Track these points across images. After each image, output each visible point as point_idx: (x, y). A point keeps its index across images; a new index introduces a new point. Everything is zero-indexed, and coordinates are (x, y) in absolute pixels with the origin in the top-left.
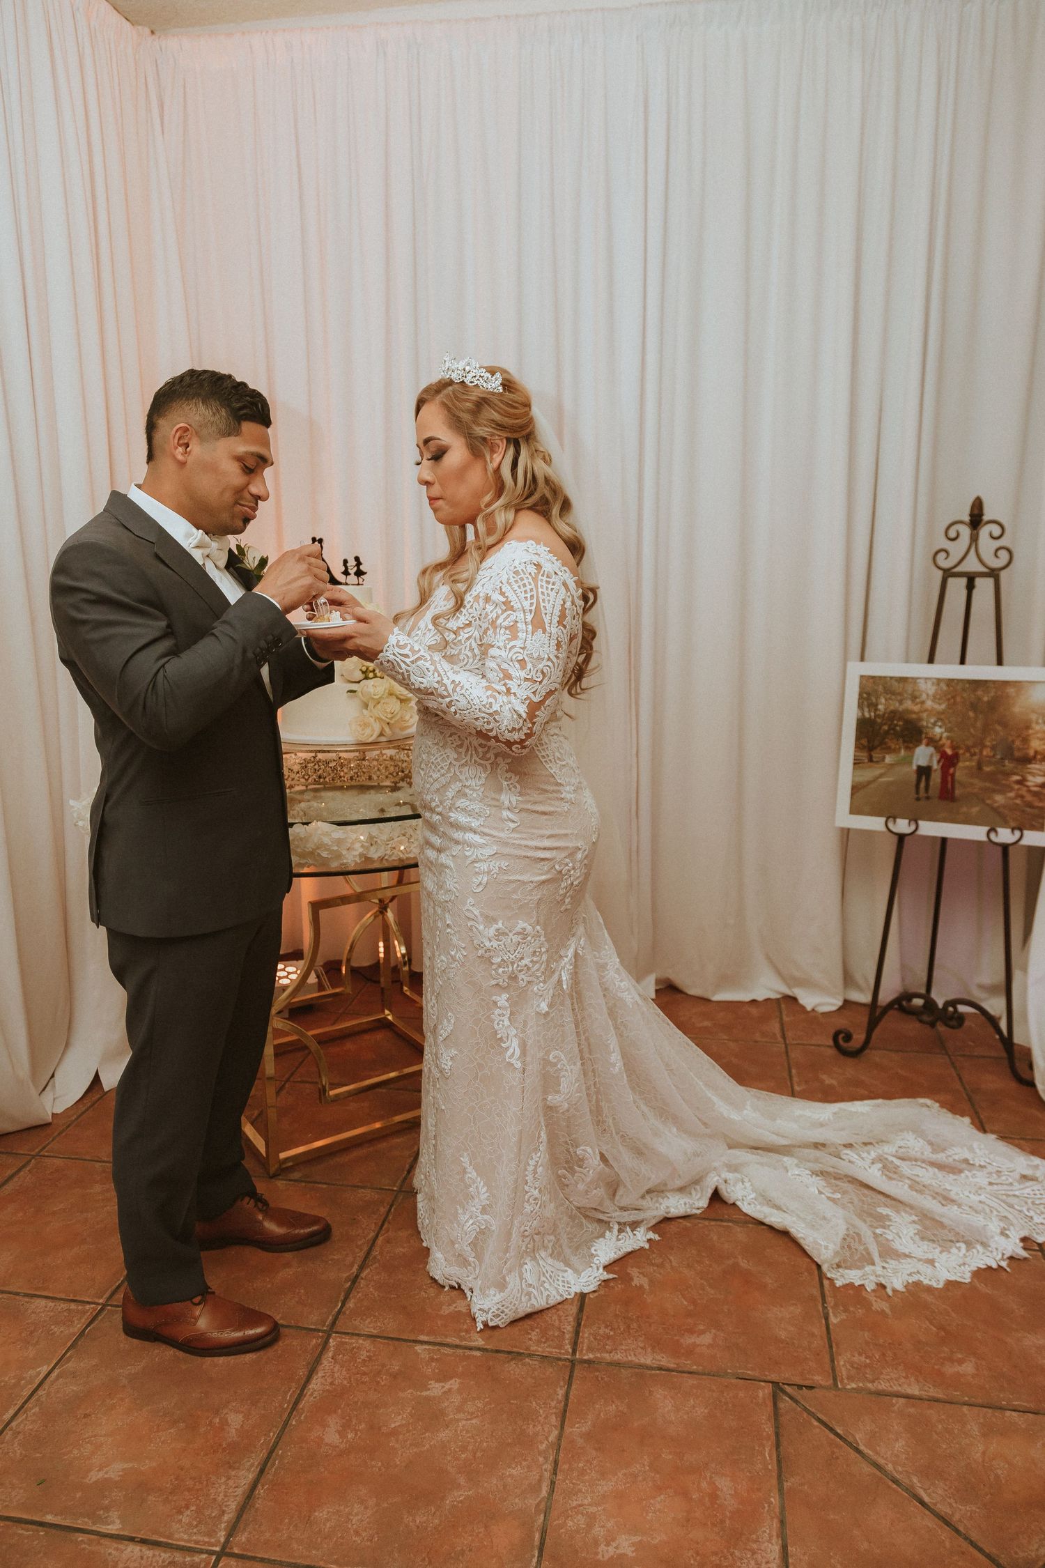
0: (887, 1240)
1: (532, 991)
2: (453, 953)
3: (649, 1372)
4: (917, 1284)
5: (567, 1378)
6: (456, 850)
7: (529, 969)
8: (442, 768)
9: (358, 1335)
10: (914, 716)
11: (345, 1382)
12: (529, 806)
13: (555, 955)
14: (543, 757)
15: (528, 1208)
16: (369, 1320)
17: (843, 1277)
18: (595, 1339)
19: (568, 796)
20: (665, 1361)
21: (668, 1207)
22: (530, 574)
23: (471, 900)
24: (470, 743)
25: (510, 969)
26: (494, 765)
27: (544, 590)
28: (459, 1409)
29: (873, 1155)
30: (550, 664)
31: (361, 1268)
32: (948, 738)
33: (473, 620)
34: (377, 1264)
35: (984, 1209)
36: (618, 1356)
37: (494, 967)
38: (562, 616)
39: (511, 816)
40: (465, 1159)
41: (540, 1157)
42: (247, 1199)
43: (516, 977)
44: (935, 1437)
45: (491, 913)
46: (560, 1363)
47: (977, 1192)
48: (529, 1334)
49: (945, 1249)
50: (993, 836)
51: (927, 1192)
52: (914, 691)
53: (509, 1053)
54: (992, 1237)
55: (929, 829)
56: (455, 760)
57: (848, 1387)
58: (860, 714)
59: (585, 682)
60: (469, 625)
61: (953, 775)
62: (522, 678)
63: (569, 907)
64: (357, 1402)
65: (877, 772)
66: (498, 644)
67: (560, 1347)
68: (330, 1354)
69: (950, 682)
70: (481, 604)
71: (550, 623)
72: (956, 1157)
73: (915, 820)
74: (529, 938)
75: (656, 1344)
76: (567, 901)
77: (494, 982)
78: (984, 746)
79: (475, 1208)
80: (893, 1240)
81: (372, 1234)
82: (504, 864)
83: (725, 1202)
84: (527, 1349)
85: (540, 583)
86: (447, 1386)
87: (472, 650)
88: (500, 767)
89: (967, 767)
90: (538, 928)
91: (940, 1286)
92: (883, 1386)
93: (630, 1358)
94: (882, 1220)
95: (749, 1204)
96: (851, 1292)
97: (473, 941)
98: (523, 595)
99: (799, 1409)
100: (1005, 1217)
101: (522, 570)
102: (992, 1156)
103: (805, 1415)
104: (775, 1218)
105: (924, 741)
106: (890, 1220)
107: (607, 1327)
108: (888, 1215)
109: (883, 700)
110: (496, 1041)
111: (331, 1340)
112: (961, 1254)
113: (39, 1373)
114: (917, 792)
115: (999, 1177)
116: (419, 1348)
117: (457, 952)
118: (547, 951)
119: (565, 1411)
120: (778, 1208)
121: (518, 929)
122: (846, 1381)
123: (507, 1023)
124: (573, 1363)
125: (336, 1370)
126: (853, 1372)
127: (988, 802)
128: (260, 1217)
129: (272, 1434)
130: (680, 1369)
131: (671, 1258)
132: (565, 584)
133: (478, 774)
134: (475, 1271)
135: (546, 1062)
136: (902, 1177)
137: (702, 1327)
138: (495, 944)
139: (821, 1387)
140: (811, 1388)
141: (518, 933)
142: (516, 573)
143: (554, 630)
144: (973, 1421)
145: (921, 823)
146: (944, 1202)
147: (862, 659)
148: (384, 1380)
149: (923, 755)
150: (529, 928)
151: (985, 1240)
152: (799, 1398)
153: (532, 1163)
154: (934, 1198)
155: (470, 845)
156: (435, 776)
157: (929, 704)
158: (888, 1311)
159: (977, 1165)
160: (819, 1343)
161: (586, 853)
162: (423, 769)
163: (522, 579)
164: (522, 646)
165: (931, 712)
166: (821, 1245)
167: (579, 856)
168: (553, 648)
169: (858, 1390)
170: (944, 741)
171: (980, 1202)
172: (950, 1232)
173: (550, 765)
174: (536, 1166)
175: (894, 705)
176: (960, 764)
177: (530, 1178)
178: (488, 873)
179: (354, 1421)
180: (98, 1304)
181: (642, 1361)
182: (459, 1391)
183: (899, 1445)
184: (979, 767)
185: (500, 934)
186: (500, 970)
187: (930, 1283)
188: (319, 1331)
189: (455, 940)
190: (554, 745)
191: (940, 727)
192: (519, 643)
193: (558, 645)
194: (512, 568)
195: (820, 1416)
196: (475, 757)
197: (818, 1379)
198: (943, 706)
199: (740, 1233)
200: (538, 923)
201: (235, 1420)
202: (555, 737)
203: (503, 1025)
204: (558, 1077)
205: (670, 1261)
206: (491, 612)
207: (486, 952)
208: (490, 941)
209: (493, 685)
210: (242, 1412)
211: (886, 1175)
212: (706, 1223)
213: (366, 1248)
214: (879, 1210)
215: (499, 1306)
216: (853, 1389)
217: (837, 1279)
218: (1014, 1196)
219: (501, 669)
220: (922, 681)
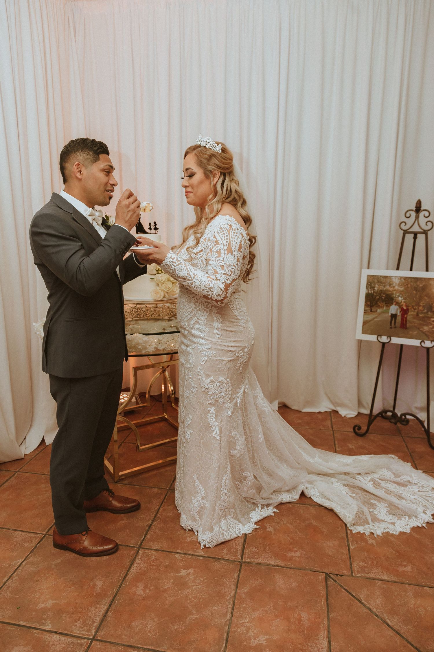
0: (375, 514)
1: (225, 406)
2: (192, 389)
3: (273, 567)
4: (387, 533)
5: (239, 569)
6: (194, 346)
7: (224, 397)
8: (189, 311)
9: (151, 549)
10: (390, 293)
11: (146, 569)
12: (225, 328)
13: (235, 391)
14: (232, 307)
15: (223, 498)
16: (156, 543)
17: (356, 529)
18: (251, 553)
19: (242, 324)
20: (280, 563)
21: (282, 498)
22: (227, 229)
23: (200, 367)
24: (201, 301)
25: (216, 397)
26: (211, 311)
27: (233, 236)
28: (194, 581)
29: (369, 478)
30: (234, 267)
31: (153, 521)
32: (404, 302)
33: (203, 249)
34: (160, 520)
35: (416, 502)
36: (260, 561)
37: (209, 396)
38: (240, 247)
39: (218, 332)
40: (195, 477)
41: (227, 477)
42: (105, 492)
43: (218, 400)
44: (394, 597)
45: (208, 373)
46: (236, 563)
47: (413, 494)
48: (223, 550)
49: (399, 519)
50: (423, 344)
51: (392, 494)
52: (390, 282)
53: (214, 433)
54: (420, 514)
55: (396, 340)
56: (195, 308)
57: (357, 576)
58: (367, 291)
59: (250, 277)
60: (201, 251)
61: (406, 318)
62: (222, 273)
63: (241, 371)
64: (150, 577)
65: (374, 316)
66: (212, 259)
67: (236, 556)
68: (139, 557)
69: (406, 278)
70: (207, 242)
71: (235, 250)
72: (405, 480)
73: (389, 337)
74: (224, 384)
75: (276, 556)
76: (241, 369)
77: (209, 402)
78: (421, 306)
79: (199, 497)
80: (377, 514)
81: (158, 507)
82: (214, 352)
83: (307, 497)
84: (222, 556)
85: (231, 233)
86: (188, 571)
87: (202, 262)
88: (213, 311)
89: (412, 315)
90: (228, 380)
91: (397, 534)
92: (372, 575)
93: (265, 562)
94: (373, 506)
95: (317, 498)
96: (359, 536)
97: (200, 384)
98: (223, 238)
99: (336, 584)
100: (425, 505)
101: (224, 227)
102: (420, 480)
103: (339, 587)
104: (327, 504)
105: (394, 303)
106: (376, 506)
107: (256, 548)
108: (375, 504)
109: (377, 286)
110: (209, 427)
111: (140, 551)
112: (406, 521)
113: (18, 562)
114: (391, 325)
115: (423, 488)
116: (177, 555)
117: (193, 389)
118: (232, 390)
119: (238, 583)
120: (329, 500)
121: (219, 380)
122: (356, 573)
123: (214, 420)
124: (241, 563)
125: (142, 564)
126: (360, 569)
127: (421, 329)
128: (111, 499)
129: (114, 590)
130: (286, 567)
131: (284, 520)
132: (242, 234)
133: (204, 314)
134: (199, 523)
135: (230, 436)
136: (381, 487)
137: (295, 549)
138: (209, 386)
139: (346, 575)
140: (341, 576)
141: (219, 382)
142: (221, 228)
143: (236, 253)
144: (410, 591)
145: (392, 338)
146: (399, 499)
147: (368, 268)
148: (162, 568)
149: (394, 309)
150: (224, 380)
151: (416, 515)
152: (337, 580)
153: (224, 478)
154: (395, 497)
155: (200, 344)
156: (186, 315)
157: (397, 287)
158: (375, 544)
159: (414, 483)
160: (345, 557)
161: (249, 348)
162: (181, 312)
163: (223, 231)
164: (223, 260)
165: (397, 291)
166: (347, 515)
167: (246, 350)
168: (236, 261)
169: (362, 577)
170: (403, 303)
171: (415, 499)
172: (401, 511)
173: (235, 311)
174: (226, 480)
175: (382, 288)
176: (409, 313)
177: (223, 485)
178: (207, 356)
179: (149, 585)
180: (43, 534)
181: (271, 563)
182: (193, 574)
183: (379, 601)
184: (417, 315)
185: (212, 382)
186: (212, 397)
187: (393, 533)
188: (135, 547)
189: (193, 384)
190: (237, 302)
191: (401, 297)
192: (221, 258)
193: (238, 260)
194: (219, 226)
195: (346, 588)
196: (203, 307)
197: (345, 572)
198: (402, 289)
199: (313, 510)
200: (228, 379)
201: (99, 584)
202: (237, 299)
203: (212, 421)
204: (235, 443)
205: (283, 521)
206: (210, 245)
207: (206, 389)
208: (208, 385)
209: (210, 276)
210: (102, 580)
211: (375, 487)
212: (298, 505)
213: (155, 513)
214: (372, 501)
215: (210, 539)
216: (359, 576)
217: (353, 530)
218: (429, 496)
219: (213, 269)
220: (394, 278)
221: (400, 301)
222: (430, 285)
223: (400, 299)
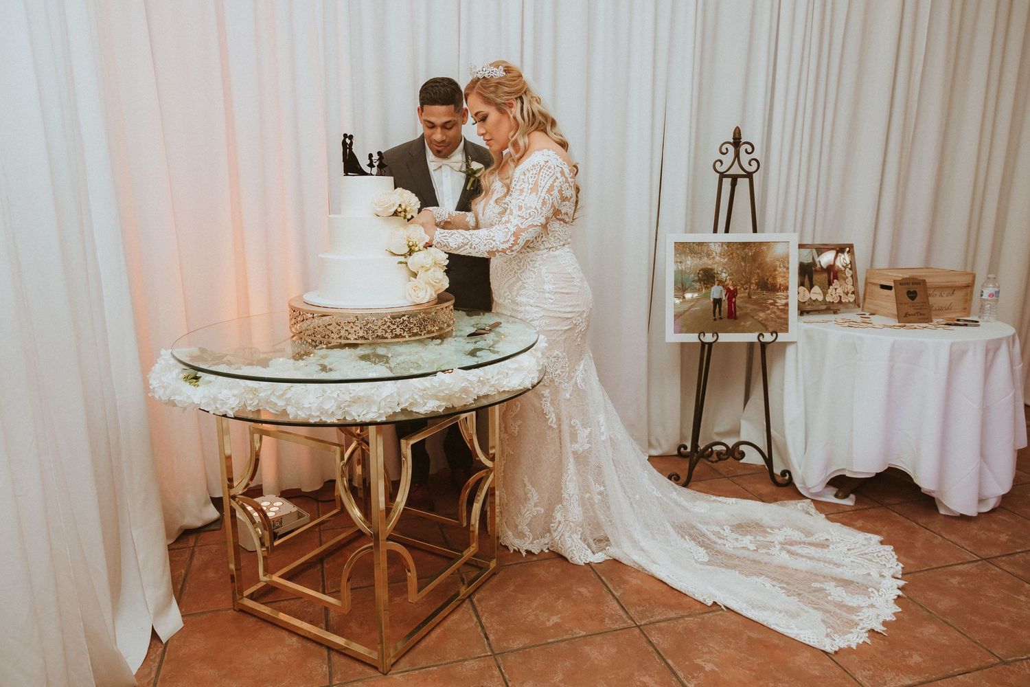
1: (561, 387)
7: (560, 375)
10: (709, 267)
13: (573, 368)
25: (551, 376)
32: (730, 279)
39: (550, 296)
40: (526, 479)
43: (553, 380)
50: (760, 338)
52: (707, 252)
53: (550, 421)
55: (724, 338)
56: (518, 269)
58: (676, 268)
61: (735, 303)
63: (579, 343)
65: (690, 304)
69: (729, 244)
73: (716, 333)
74: (560, 359)
76: (579, 339)
78: (752, 283)
79: (531, 505)
89: (742, 297)
90: (565, 354)
105: (716, 283)
109: (690, 258)
110: (543, 415)
114: (714, 316)
118: (569, 366)
121: (554, 355)
123: (549, 405)
127: (755, 317)
133: (531, 276)
141: (554, 357)
145: (719, 334)
149: (716, 291)
150: (560, 354)
155: (529, 313)
157: (717, 259)
161: (588, 314)
165: (719, 264)
167: (585, 315)
170: (727, 282)
175: (695, 262)
176: (738, 296)
178: (539, 326)
184: (749, 296)
191: (725, 273)
198: (726, 260)
200: (564, 351)
203: (547, 406)
204: (576, 434)
220: (712, 244)
221: (724, 279)
222: (763, 252)
223: (724, 275)
